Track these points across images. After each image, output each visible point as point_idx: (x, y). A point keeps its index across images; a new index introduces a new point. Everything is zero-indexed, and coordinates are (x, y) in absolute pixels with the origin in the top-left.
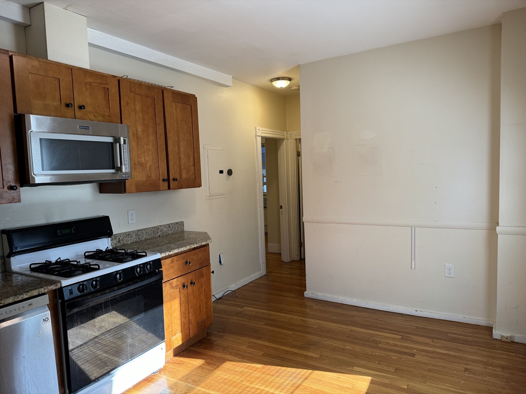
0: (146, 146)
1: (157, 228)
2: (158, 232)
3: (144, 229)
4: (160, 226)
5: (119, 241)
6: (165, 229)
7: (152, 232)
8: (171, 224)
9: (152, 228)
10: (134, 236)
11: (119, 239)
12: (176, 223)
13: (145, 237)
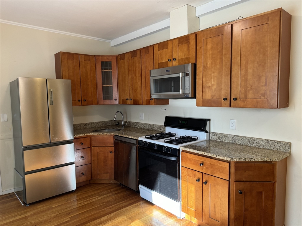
0: (213, 74)
1: (254, 139)
2: (254, 143)
3: (240, 136)
4: (257, 139)
5: (219, 138)
6: (263, 143)
7: (248, 141)
8: (271, 141)
9: (248, 137)
10: (231, 139)
11: (219, 136)
12: (278, 142)
13: (240, 142)
